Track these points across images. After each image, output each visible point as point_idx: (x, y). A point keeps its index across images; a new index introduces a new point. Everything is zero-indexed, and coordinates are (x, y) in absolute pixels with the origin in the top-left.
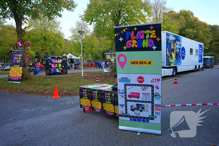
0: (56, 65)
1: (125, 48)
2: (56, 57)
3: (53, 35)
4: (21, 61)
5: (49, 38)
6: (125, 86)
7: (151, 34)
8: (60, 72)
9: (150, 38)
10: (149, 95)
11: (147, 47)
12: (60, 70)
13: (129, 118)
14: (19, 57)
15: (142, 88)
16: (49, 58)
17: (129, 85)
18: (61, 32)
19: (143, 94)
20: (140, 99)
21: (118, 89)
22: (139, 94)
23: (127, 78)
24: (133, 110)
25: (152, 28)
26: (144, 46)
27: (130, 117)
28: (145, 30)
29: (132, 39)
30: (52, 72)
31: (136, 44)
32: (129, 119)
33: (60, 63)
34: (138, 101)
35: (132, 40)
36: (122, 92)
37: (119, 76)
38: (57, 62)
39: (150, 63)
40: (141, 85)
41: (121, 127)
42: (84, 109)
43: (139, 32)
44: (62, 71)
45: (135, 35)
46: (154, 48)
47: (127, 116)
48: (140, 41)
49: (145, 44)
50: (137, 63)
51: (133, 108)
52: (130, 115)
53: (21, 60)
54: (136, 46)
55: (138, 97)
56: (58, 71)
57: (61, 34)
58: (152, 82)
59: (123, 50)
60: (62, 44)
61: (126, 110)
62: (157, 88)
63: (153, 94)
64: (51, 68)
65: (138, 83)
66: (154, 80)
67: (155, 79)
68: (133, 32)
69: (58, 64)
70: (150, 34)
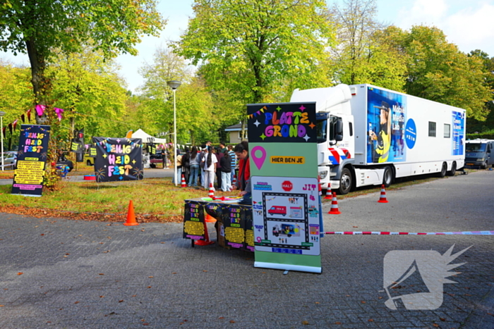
0: (118, 158)
1: (263, 137)
2: (118, 140)
3: (100, 83)
4: (41, 149)
5: (89, 89)
6: (264, 196)
7: (302, 117)
8: (127, 174)
9: (300, 123)
10: (300, 210)
11: (296, 136)
12: (127, 170)
13: (271, 248)
14: (36, 139)
15: (290, 199)
16: (103, 142)
17: (270, 194)
18: (120, 76)
19: (291, 208)
20: (287, 217)
21: (253, 200)
22: (285, 208)
23: (266, 184)
24: (276, 234)
25: (302, 108)
26: (291, 136)
27: (272, 245)
28: (294, 112)
29: (273, 123)
30: (110, 175)
31: (280, 132)
32: (270, 249)
33: (129, 155)
34: (284, 220)
35: (273, 125)
36: (259, 205)
37: (254, 180)
38: (120, 152)
39: (300, 160)
40: (288, 195)
41: (257, 264)
42: (193, 241)
43: (284, 113)
44: (130, 171)
45: (278, 117)
46: (307, 138)
47: (267, 245)
48: (285, 128)
49: (293, 131)
50: (282, 160)
51: (277, 230)
52: (272, 242)
53: (41, 145)
54: (280, 135)
55: (284, 213)
56: (122, 172)
57: (120, 82)
58: (304, 189)
59: (261, 140)
60: (122, 107)
61: (266, 234)
62: (312, 198)
63: (306, 208)
64: (108, 165)
65: (283, 191)
66: (308, 187)
67: (309, 185)
68: (275, 113)
69: (122, 155)
70: (300, 118)
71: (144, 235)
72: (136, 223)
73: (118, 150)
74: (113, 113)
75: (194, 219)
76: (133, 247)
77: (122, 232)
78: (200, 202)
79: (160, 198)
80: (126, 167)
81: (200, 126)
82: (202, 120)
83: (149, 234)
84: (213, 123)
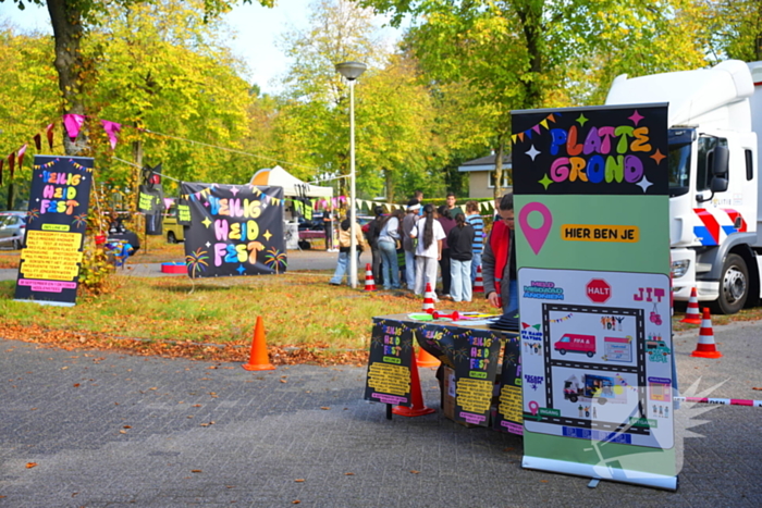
0: (235, 226)
1: (546, 182)
2: (234, 190)
3: (195, 69)
4: (74, 208)
5: (173, 81)
6: (545, 313)
7: (634, 138)
8: (253, 260)
9: (629, 151)
10: (628, 345)
11: (619, 180)
12: (254, 253)
13: (560, 427)
14: (65, 187)
15: (603, 319)
16: (203, 192)
17: (560, 308)
18: (235, 53)
19: (607, 339)
20: (596, 359)
21: (522, 321)
22: (592, 339)
23: (551, 285)
24: (572, 397)
25: (636, 118)
26: (609, 179)
27: (562, 421)
28: (616, 127)
29: (570, 153)
30: (218, 262)
31: (584, 171)
32: (558, 429)
33: (256, 220)
34: (591, 366)
35: (569, 157)
36: (535, 331)
37: (525, 278)
38: (239, 215)
39: (629, 235)
40: (600, 310)
41: (529, 461)
42: (389, 407)
43: (593, 130)
44: (261, 256)
45: (581, 139)
46: (645, 184)
47: (550, 420)
48: (596, 162)
49: (614, 170)
50: (587, 233)
51: (573, 388)
52: (562, 415)
53: (75, 199)
54: (584, 177)
55: (591, 351)
56: (243, 257)
57: (236, 65)
58: (636, 298)
59: (540, 190)
60: (241, 119)
61: (549, 396)
62: (656, 319)
63: (640, 340)
64: (215, 241)
65: (590, 303)
66: (645, 295)
67: (649, 290)
68: (573, 130)
69: (243, 221)
70: (630, 140)
71: (285, 390)
72: (270, 366)
73: (233, 209)
74: (223, 133)
75: (390, 359)
76: (263, 415)
77: (239, 383)
78: (406, 323)
79: (320, 313)
80: (250, 246)
81: (406, 161)
82: (409, 147)
83: (297, 389)
84: (434, 155)
